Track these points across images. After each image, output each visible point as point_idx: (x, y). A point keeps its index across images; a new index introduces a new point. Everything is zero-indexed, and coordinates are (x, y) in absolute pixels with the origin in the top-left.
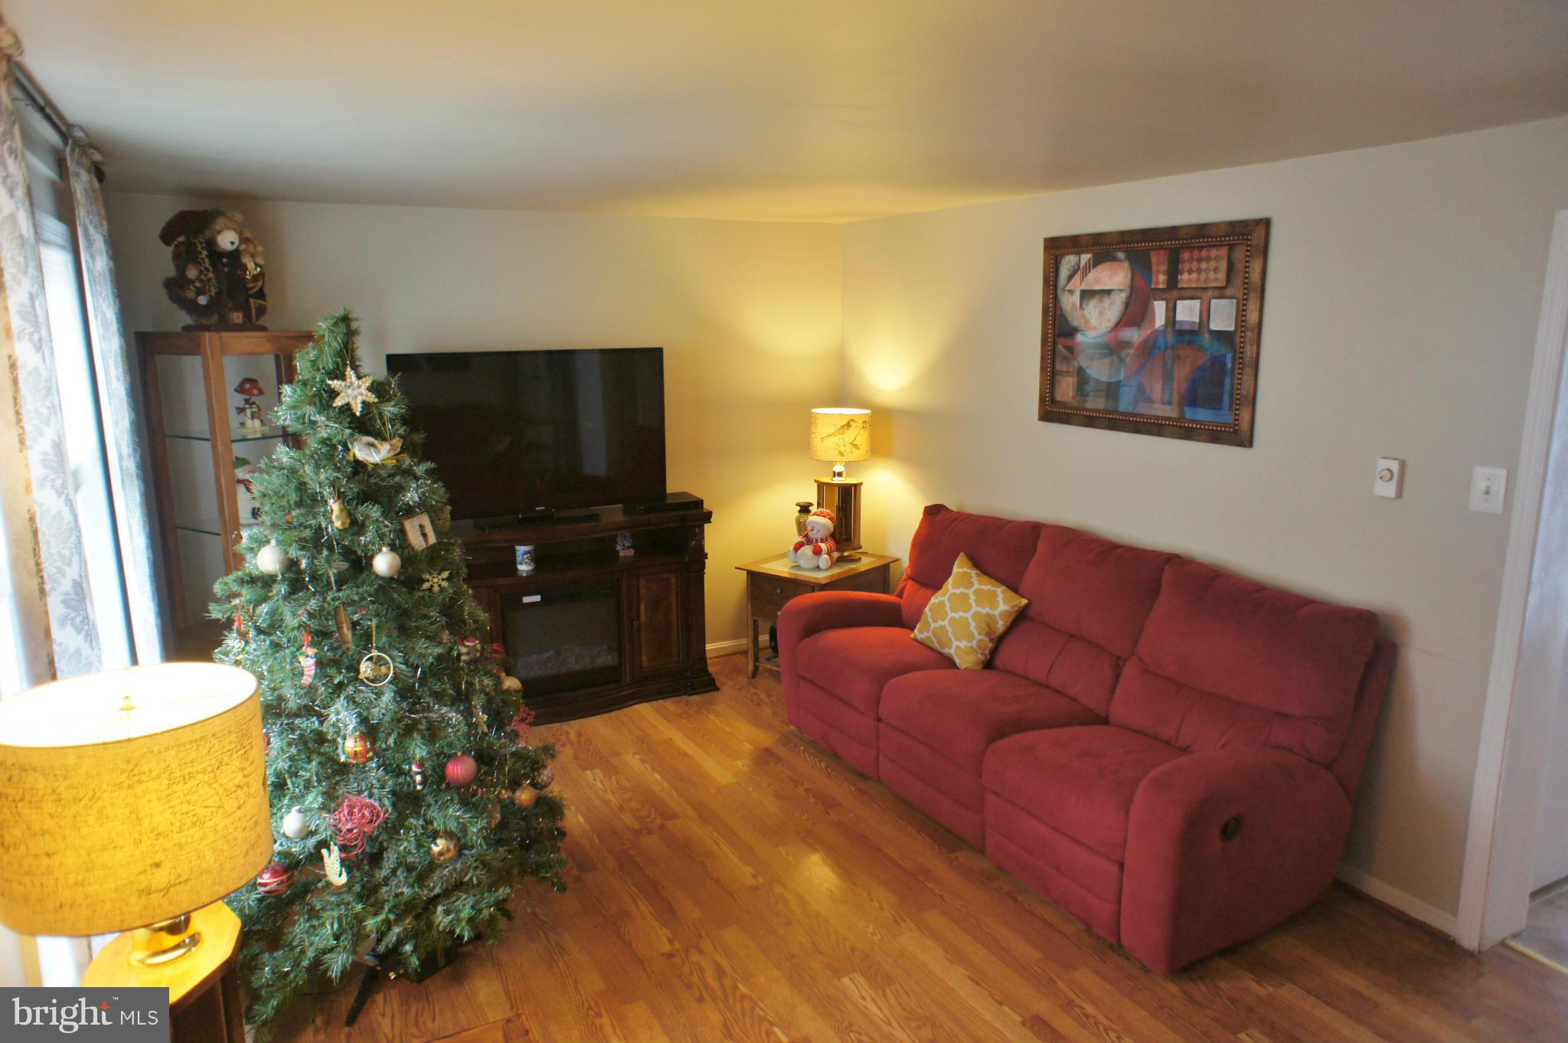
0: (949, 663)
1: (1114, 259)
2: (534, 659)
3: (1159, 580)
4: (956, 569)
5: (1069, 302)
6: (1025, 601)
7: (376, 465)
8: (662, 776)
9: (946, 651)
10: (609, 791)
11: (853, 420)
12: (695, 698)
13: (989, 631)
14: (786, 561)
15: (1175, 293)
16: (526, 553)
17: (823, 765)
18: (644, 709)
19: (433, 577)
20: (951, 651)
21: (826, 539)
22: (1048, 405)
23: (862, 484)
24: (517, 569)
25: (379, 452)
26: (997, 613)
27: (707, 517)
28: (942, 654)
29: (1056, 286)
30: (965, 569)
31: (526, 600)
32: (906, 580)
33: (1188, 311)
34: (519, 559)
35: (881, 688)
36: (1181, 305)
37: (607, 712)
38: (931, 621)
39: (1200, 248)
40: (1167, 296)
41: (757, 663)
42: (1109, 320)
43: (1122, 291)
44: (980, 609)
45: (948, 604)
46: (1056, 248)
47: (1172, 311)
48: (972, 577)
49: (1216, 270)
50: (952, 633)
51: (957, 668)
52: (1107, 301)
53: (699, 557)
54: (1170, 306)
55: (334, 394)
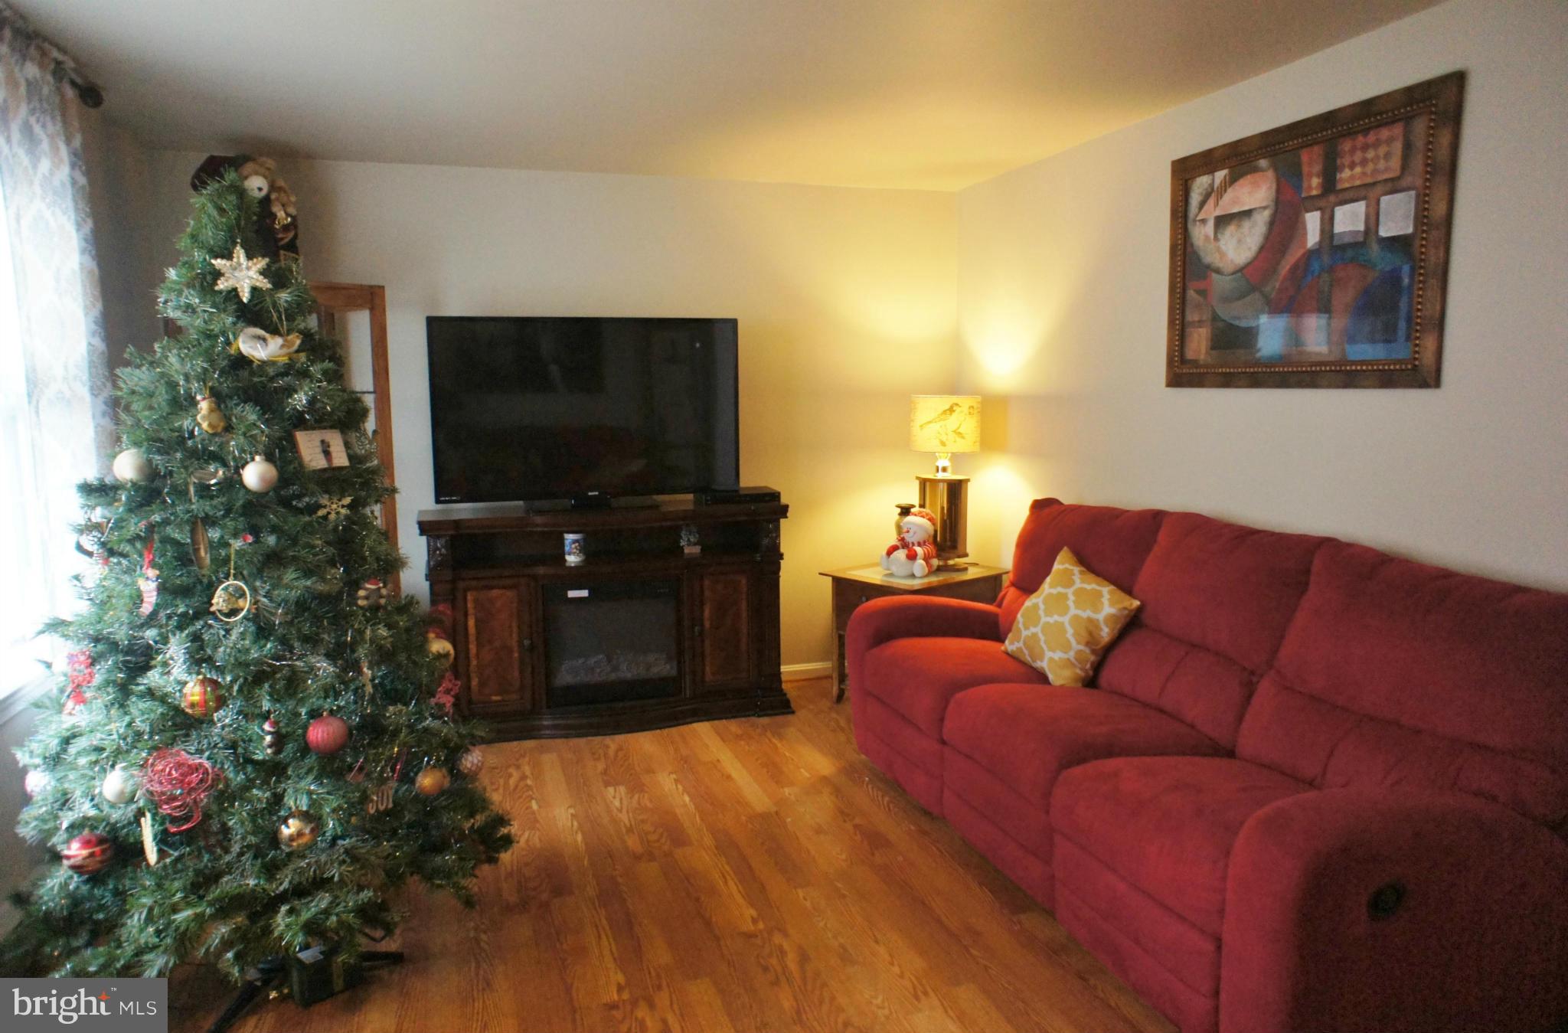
0: (1041, 677)
1: (1256, 170)
2: (580, 662)
3: (1308, 571)
4: (1057, 566)
5: (1201, 234)
6: (1136, 603)
7: (263, 363)
8: (692, 799)
9: (1038, 664)
10: (624, 810)
11: (957, 404)
12: (765, 720)
13: (1091, 641)
14: (879, 569)
15: (1332, 198)
16: (575, 541)
17: (887, 799)
18: (703, 730)
19: (332, 503)
20: (1043, 664)
21: (925, 542)
22: (1177, 367)
23: (967, 481)
24: (565, 561)
25: (267, 345)
26: (1100, 617)
27: (784, 511)
28: (1032, 667)
29: (1185, 216)
30: (1067, 566)
31: (572, 594)
32: (1008, 587)
33: (1349, 219)
34: (567, 549)
35: (947, 702)
36: (1341, 212)
37: (660, 728)
38: (1022, 629)
39: (1366, 131)
40: (1322, 203)
41: (842, 687)
42: (1250, 249)
43: (1265, 208)
44: (1080, 612)
45: (1042, 606)
46: (1185, 170)
47: (1328, 222)
48: (1074, 575)
49: (1387, 156)
50: (1045, 642)
51: (1049, 683)
52: (1246, 224)
53: (775, 556)
54: (1327, 216)
55: (217, 274)
